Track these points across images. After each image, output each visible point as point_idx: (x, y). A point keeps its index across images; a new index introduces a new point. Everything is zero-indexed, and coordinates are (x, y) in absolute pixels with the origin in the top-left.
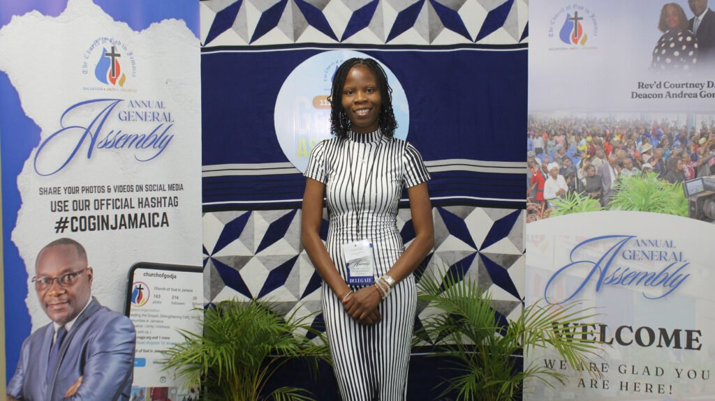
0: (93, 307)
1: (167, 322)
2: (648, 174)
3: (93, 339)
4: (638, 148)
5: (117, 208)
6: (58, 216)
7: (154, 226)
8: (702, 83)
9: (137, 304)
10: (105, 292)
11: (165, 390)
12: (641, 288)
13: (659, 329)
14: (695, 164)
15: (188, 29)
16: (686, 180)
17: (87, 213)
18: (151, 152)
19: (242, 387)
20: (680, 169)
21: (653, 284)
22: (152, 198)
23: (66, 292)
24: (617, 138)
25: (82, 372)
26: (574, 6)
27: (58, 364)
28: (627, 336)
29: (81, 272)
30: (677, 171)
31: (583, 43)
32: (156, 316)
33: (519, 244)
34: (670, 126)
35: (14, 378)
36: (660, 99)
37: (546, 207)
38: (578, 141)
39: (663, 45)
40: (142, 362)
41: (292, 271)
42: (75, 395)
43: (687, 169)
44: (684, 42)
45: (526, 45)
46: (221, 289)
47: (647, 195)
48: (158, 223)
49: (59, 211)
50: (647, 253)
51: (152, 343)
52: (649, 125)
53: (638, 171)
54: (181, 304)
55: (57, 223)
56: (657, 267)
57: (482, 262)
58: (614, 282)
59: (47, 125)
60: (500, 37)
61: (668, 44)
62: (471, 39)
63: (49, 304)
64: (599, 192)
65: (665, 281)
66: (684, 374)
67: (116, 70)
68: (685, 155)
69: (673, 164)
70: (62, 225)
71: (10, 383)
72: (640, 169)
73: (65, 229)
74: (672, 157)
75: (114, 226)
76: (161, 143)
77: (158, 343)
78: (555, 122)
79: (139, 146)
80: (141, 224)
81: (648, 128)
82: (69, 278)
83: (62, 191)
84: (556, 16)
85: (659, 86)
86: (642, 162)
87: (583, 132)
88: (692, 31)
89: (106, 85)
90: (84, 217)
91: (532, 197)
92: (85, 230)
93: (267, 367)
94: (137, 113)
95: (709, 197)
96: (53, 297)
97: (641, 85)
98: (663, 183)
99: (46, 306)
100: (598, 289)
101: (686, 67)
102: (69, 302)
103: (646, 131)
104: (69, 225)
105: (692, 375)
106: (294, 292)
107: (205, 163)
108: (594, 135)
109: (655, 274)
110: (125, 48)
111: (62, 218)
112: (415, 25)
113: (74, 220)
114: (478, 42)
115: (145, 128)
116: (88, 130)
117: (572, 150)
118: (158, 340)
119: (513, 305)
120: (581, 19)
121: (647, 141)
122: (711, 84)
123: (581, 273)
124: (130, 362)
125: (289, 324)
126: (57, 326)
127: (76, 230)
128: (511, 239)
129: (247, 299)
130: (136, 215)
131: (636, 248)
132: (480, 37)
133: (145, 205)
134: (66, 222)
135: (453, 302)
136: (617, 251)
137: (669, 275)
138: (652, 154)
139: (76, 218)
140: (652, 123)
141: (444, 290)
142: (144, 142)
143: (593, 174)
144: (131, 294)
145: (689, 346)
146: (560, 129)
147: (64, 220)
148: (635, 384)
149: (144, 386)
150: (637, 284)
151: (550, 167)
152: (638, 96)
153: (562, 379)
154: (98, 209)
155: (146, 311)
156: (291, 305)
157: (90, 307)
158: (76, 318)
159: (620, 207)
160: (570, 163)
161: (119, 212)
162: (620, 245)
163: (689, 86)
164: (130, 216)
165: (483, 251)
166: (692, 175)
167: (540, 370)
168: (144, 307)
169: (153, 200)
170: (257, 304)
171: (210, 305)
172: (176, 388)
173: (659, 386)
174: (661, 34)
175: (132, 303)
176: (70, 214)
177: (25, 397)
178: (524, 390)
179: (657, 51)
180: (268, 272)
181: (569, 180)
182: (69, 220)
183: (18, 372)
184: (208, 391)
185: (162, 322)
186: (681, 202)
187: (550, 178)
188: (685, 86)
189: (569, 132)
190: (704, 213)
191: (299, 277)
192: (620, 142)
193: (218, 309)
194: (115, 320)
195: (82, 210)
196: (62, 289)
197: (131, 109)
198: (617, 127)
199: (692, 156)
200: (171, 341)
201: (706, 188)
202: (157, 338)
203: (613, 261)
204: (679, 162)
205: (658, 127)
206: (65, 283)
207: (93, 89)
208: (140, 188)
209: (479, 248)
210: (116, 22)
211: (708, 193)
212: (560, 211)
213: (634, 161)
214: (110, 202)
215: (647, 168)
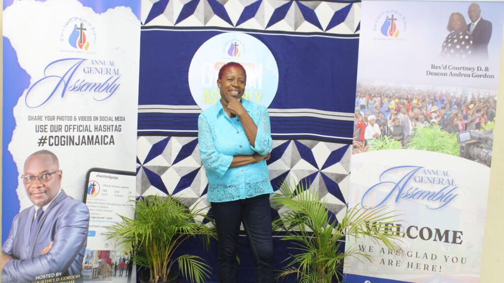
0: (62, 196)
1: (110, 208)
2: (434, 126)
3: (61, 218)
4: (429, 109)
5: (80, 131)
6: (40, 135)
7: (105, 144)
8: (474, 67)
9: (91, 195)
10: (70, 186)
11: (108, 252)
12: (425, 202)
13: (436, 229)
14: (466, 122)
15: (132, 13)
16: (459, 132)
17: (59, 134)
18: (105, 94)
19: (159, 253)
20: (456, 124)
21: (433, 200)
22: (104, 126)
23: (44, 185)
24: (415, 101)
25: (53, 239)
26: (392, 11)
27: (36, 233)
28: (414, 232)
29: (54, 173)
30: (454, 125)
31: (396, 36)
32: (104, 204)
33: (347, 167)
34: (451, 95)
35: (7, 241)
36: (445, 76)
37: (366, 144)
38: (389, 102)
39: (449, 40)
40: (93, 234)
41: (196, 178)
42: (47, 254)
43: (460, 124)
44: (464, 39)
45: (358, 35)
46: (148, 187)
47: (433, 140)
48: (107, 142)
49: (41, 131)
50: (430, 179)
51: (100, 222)
52: (436, 93)
53: (428, 124)
54: (121, 196)
55: (39, 139)
56: (436, 188)
57: (322, 178)
58: (408, 197)
59: (35, 74)
60: (341, 29)
61: (453, 39)
62: (322, 29)
63: (32, 193)
64: (401, 136)
65: (441, 198)
66: (449, 260)
67: (83, 39)
68: (460, 115)
69: (452, 120)
70: (43, 141)
71: (4, 245)
72: (429, 123)
73: (45, 144)
74: (451, 116)
75: (78, 143)
76: (112, 89)
77: (104, 221)
78: (375, 89)
79: (96, 90)
80: (96, 142)
81: (436, 95)
82: (46, 176)
83: (43, 118)
84: (379, 17)
85: (445, 68)
86: (431, 118)
87: (393, 96)
88: (469, 32)
89: (75, 49)
90: (58, 137)
91: (356, 137)
92: (58, 145)
93: (176, 241)
94: (96, 68)
95: (474, 144)
96: (35, 189)
97: (433, 67)
98: (444, 133)
99: (30, 194)
100: (397, 200)
101: (464, 56)
102: (46, 192)
103: (435, 98)
104: (47, 141)
105: (455, 260)
106: (197, 192)
107: (140, 103)
108: (400, 99)
109: (435, 193)
110: (90, 25)
111: (43, 137)
112: (286, 17)
113: (51, 138)
114: (327, 32)
115: (101, 79)
116: (62, 79)
117: (385, 108)
118: (104, 220)
119: (341, 207)
120: (396, 19)
121: (435, 105)
122: (479, 69)
123: (387, 189)
124: (85, 233)
125: (192, 213)
126: (37, 208)
127: (52, 145)
128: (342, 164)
129: (165, 195)
130: (93, 137)
131: (423, 175)
132: (328, 28)
133: (99, 130)
134: (45, 139)
135: (301, 204)
136: (410, 176)
137: (444, 194)
138: (438, 113)
139: (52, 137)
140: (439, 93)
141: (296, 195)
142: (100, 88)
143: (398, 124)
144: (87, 189)
145: (454, 242)
146: (378, 93)
147: (44, 138)
148: (417, 264)
149: (93, 249)
150: (423, 199)
151: (370, 118)
152: (431, 74)
153: (370, 258)
154: (67, 131)
155: (98, 200)
156: (194, 200)
157: (59, 196)
158: (50, 203)
159: (415, 147)
160: (383, 116)
161: (81, 134)
162: (413, 172)
163: (465, 69)
164: (88, 137)
165: (323, 171)
166: (463, 129)
167: (356, 252)
168: (96, 197)
169: (105, 127)
170: (172, 199)
171: (141, 198)
172: (115, 251)
173: (433, 266)
174: (449, 33)
175: (88, 194)
176: (48, 134)
177: (14, 254)
178: (344, 265)
179: (445, 44)
180: (180, 178)
181: (382, 127)
182: (48, 138)
183: (10, 237)
184: (137, 255)
185: (108, 208)
186: (455, 146)
187: (369, 125)
188: (462, 69)
189: (383, 95)
190: (469, 154)
191: (200, 181)
192: (417, 104)
193: (145, 201)
194: (75, 206)
195: (57, 131)
196: (41, 183)
197: (92, 66)
198: (416, 94)
199: (464, 117)
200: (113, 220)
201: (472, 138)
202: (104, 218)
203: (408, 182)
204: (456, 119)
205: (443, 95)
206: (43, 179)
207: (67, 51)
208: (96, 119)
209: (320, 169)
210: (84, 7)
211: (473, 141)
212: (375, 148)
213: (426, 117)
214: (76, 127)
215: (434, 123)
